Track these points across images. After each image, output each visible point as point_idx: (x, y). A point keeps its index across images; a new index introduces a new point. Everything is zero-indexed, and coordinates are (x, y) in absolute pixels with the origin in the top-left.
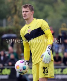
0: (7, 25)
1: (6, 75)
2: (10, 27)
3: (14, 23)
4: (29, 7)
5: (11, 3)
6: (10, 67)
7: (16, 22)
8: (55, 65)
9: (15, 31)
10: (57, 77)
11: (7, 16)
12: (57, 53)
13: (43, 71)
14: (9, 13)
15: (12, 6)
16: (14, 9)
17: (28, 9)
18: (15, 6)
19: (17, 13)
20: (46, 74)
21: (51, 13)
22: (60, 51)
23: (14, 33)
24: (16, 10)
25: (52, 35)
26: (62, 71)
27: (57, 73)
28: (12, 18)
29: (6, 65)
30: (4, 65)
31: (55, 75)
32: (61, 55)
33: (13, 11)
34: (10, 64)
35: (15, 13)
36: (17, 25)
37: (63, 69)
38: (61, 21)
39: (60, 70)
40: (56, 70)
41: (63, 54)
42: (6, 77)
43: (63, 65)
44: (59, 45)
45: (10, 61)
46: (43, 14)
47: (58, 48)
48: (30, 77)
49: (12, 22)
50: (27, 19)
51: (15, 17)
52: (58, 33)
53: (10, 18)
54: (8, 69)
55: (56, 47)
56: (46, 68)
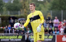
0: (20, 14)
1: (20, 39)
2: (22, 15)
3: (24, 13)
4: (33, 4)
5: (22, 3)
6: (22, 35)
7: (25, 13)
8: (45, 34)
9: (25, 17)
10: (46, 40)
11: (20, 9)
12: (46, 28)
13: (39, 37)
14: (22, 8)
15: (23, 4)
16: (24, 6)
17: (32, 5)
18: (25, 4)
19: (26, 8)
20: (41, 38)
21: (43, 8)
22: (47, 27)
23: (24, 18)
24: (25, 6)
25: (44, 19)
26: (48, 37)
27: (46, 38)
28: (23, 10)
29: (20, 34)
30: (19, 34)
31: (45, 39)
32: (48, 29)
33: (24, 7)
34: (22, 33)
35: (24, 8)
36: (26, 14)
37: (49, 36)
38: (48, 12)
39: (47, 36)
40: (45, 37)
41: (49, 28)
42: (20, 40)
43: (48, 34)
44: (47, 24)
45: (22, 32)
46: (38, 8)
47: (46, 25)
48: (32, 40)
49: (23, 12)
50: (32, 10)
51: (25, 10)
52: (46, 18)
53: (22, 10)
54: (21, 36)
55: (45, 25)
56: (41, 35)
